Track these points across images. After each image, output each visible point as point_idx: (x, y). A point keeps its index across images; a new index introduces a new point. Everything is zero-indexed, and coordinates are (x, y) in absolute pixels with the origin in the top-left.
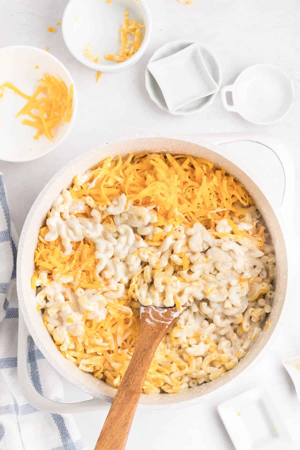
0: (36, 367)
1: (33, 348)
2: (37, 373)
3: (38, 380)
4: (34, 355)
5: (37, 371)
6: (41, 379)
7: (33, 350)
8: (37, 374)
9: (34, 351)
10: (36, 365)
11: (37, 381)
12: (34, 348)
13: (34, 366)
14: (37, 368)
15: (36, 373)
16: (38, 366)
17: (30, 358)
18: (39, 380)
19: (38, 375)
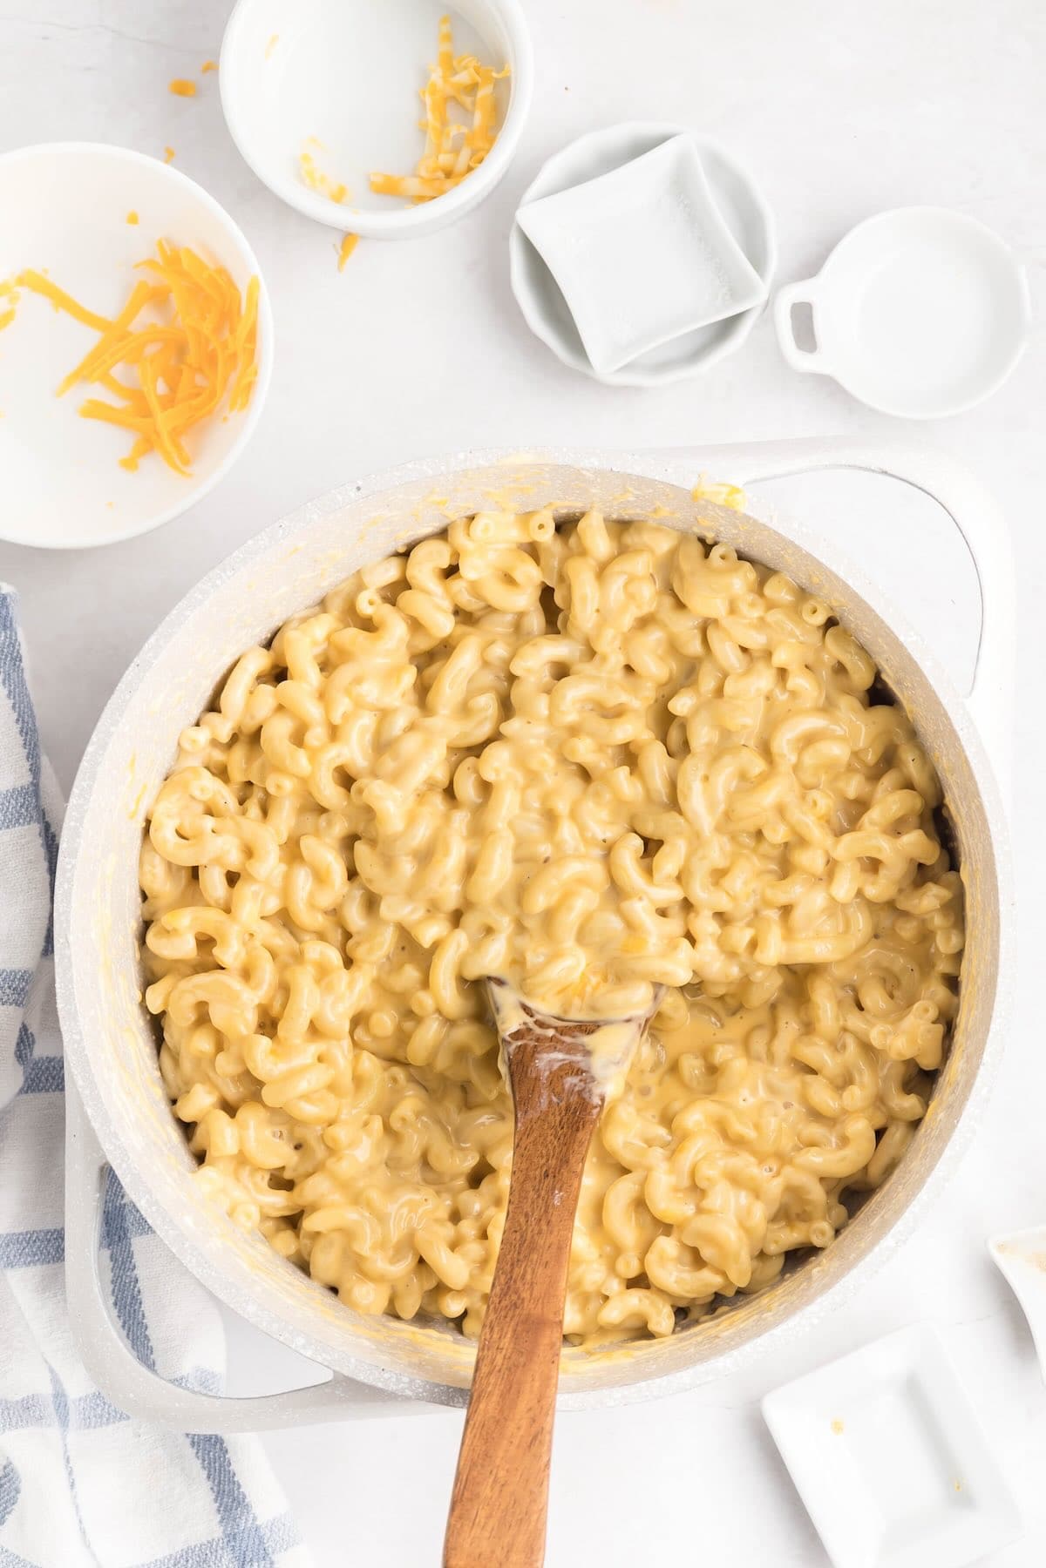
0: (131, 1262)
1: (120, 1197)
2: (132, 1284)
3: (136, 1307)
4: (123, 1219)
5: (133, 1276)
6: (148, 1306)
7: (120, 1204)
8: (135, 1287)
9: (124, 1208)
10: (130, 1256)
11: (135, 1310)
12: (123, 1197)
13: (123, 1258)
14: (135, 1267)
15: (131, 1282)
16: (138, 1259)
17: (108, 1231)
18: (140, 1307)
19: (136, 1289)
